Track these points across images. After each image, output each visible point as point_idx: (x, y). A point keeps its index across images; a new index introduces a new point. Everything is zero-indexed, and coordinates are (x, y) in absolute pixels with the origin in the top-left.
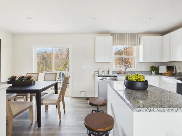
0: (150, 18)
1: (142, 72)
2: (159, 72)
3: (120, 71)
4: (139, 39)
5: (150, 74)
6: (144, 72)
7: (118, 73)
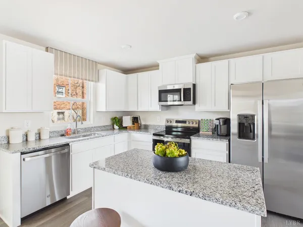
0: (131, 47)
1: (101, 127)
2: (124, 126)
3: (65, 131)
4: (98, 71)
5: (111, 129)
6: (104, 126)
7: (63, 135)
